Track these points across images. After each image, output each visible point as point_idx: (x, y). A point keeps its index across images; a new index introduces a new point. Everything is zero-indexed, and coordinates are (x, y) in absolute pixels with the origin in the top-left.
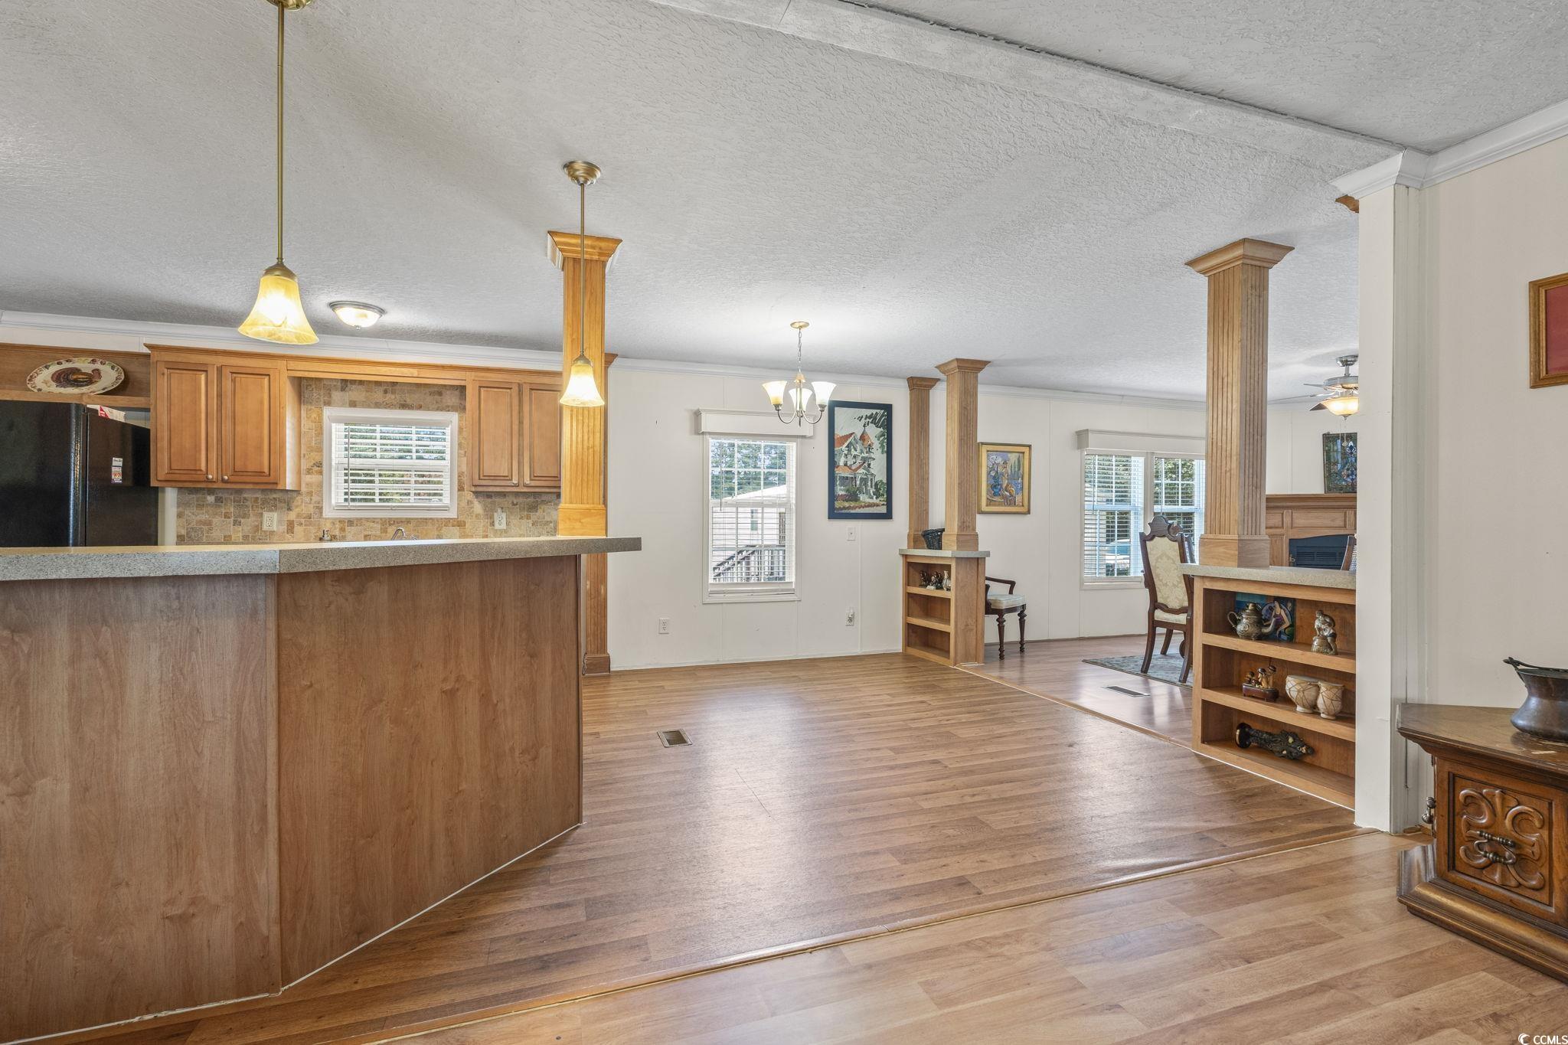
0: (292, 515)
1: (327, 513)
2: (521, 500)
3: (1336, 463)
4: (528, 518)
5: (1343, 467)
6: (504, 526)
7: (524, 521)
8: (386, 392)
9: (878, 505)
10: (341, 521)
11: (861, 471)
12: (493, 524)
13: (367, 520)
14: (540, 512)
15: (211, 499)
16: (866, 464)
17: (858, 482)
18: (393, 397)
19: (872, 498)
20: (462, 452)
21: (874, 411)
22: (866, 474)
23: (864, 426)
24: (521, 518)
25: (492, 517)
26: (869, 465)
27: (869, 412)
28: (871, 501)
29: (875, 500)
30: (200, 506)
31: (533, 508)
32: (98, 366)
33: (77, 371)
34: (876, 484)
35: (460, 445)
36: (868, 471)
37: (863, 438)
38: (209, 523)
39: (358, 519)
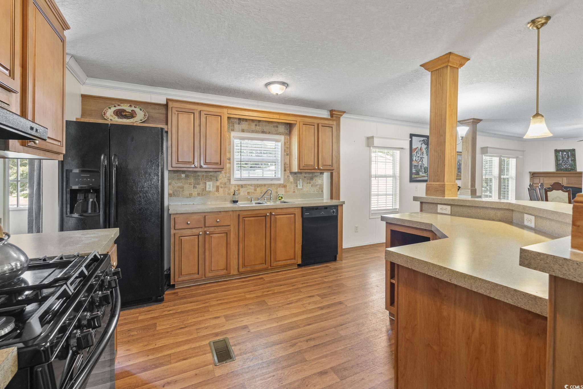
0: (218, 183)
1: (233, 182)
2: (307, 175)
3: (560, 160)
4: (310, 183)
5: (562, 162)
6: (301, 187)
7: (308, 185)
8: (256, 125)
9: (425, 177)
10: (238, 186)
11: (420, 163)
12: (297, 186)
13: (249, 185)
14: (314, 181)
15: (183, 176)
16: (422, 160)
17: (419, 167)
18: (259, 128)
19: (423, 174)
20: (286, 153)
21: (424, 138)
22: (422, 164)
23: (421, 144)
24: (307, 183)
25: (297, 183)
26: (423, 160)
27: (422, 139)
28: (423, 175)
29: (424, 175)
30: (179, 179)
31: (312, 179)
32: (133, 108)
33: (124, 111)
34: (425, 168)
35: (285, 150)
36: (422, 163)
37: (421, 149)
38: (182, 188)
39: (245, 185)
